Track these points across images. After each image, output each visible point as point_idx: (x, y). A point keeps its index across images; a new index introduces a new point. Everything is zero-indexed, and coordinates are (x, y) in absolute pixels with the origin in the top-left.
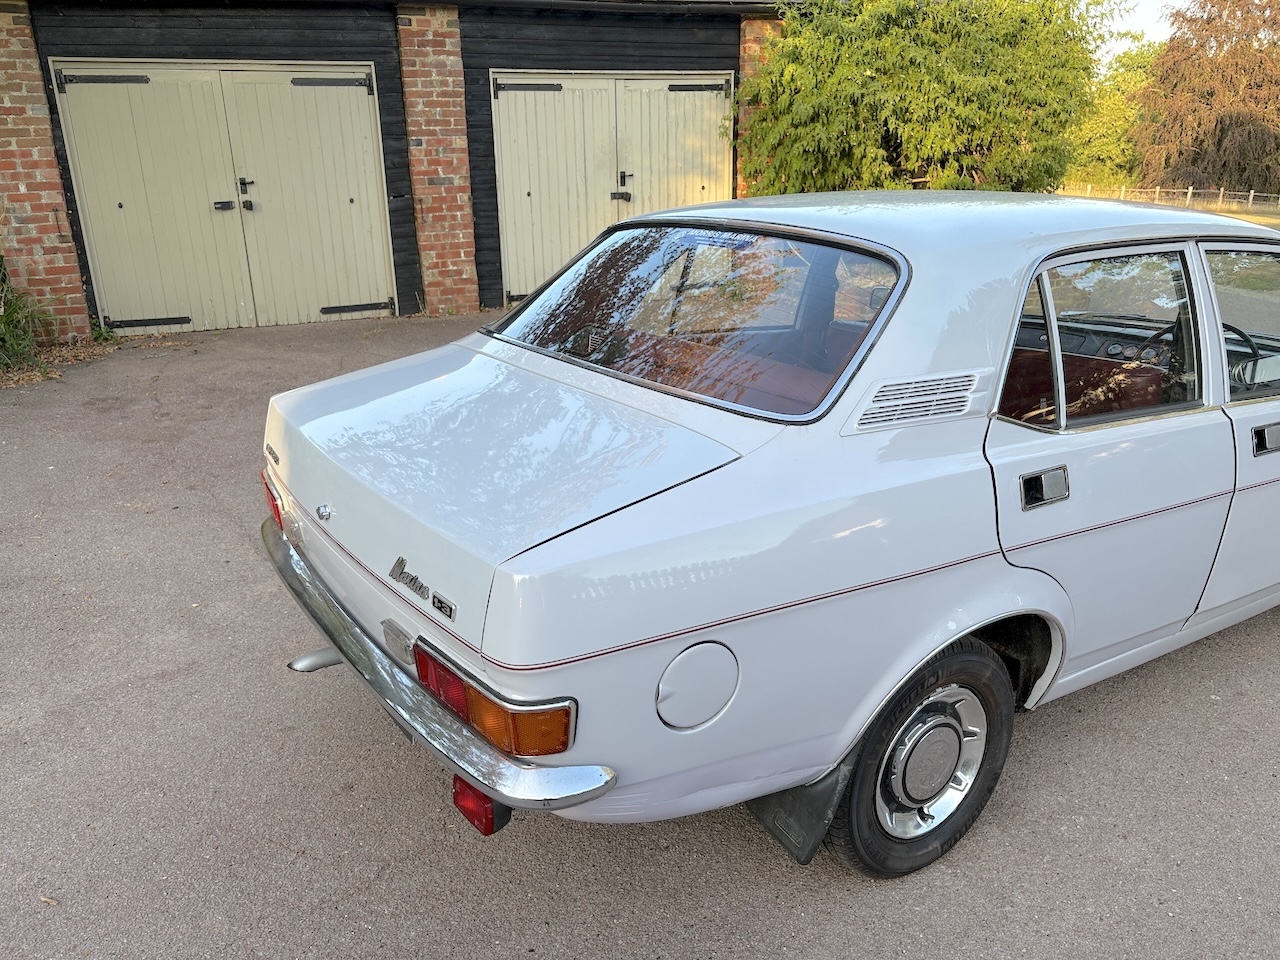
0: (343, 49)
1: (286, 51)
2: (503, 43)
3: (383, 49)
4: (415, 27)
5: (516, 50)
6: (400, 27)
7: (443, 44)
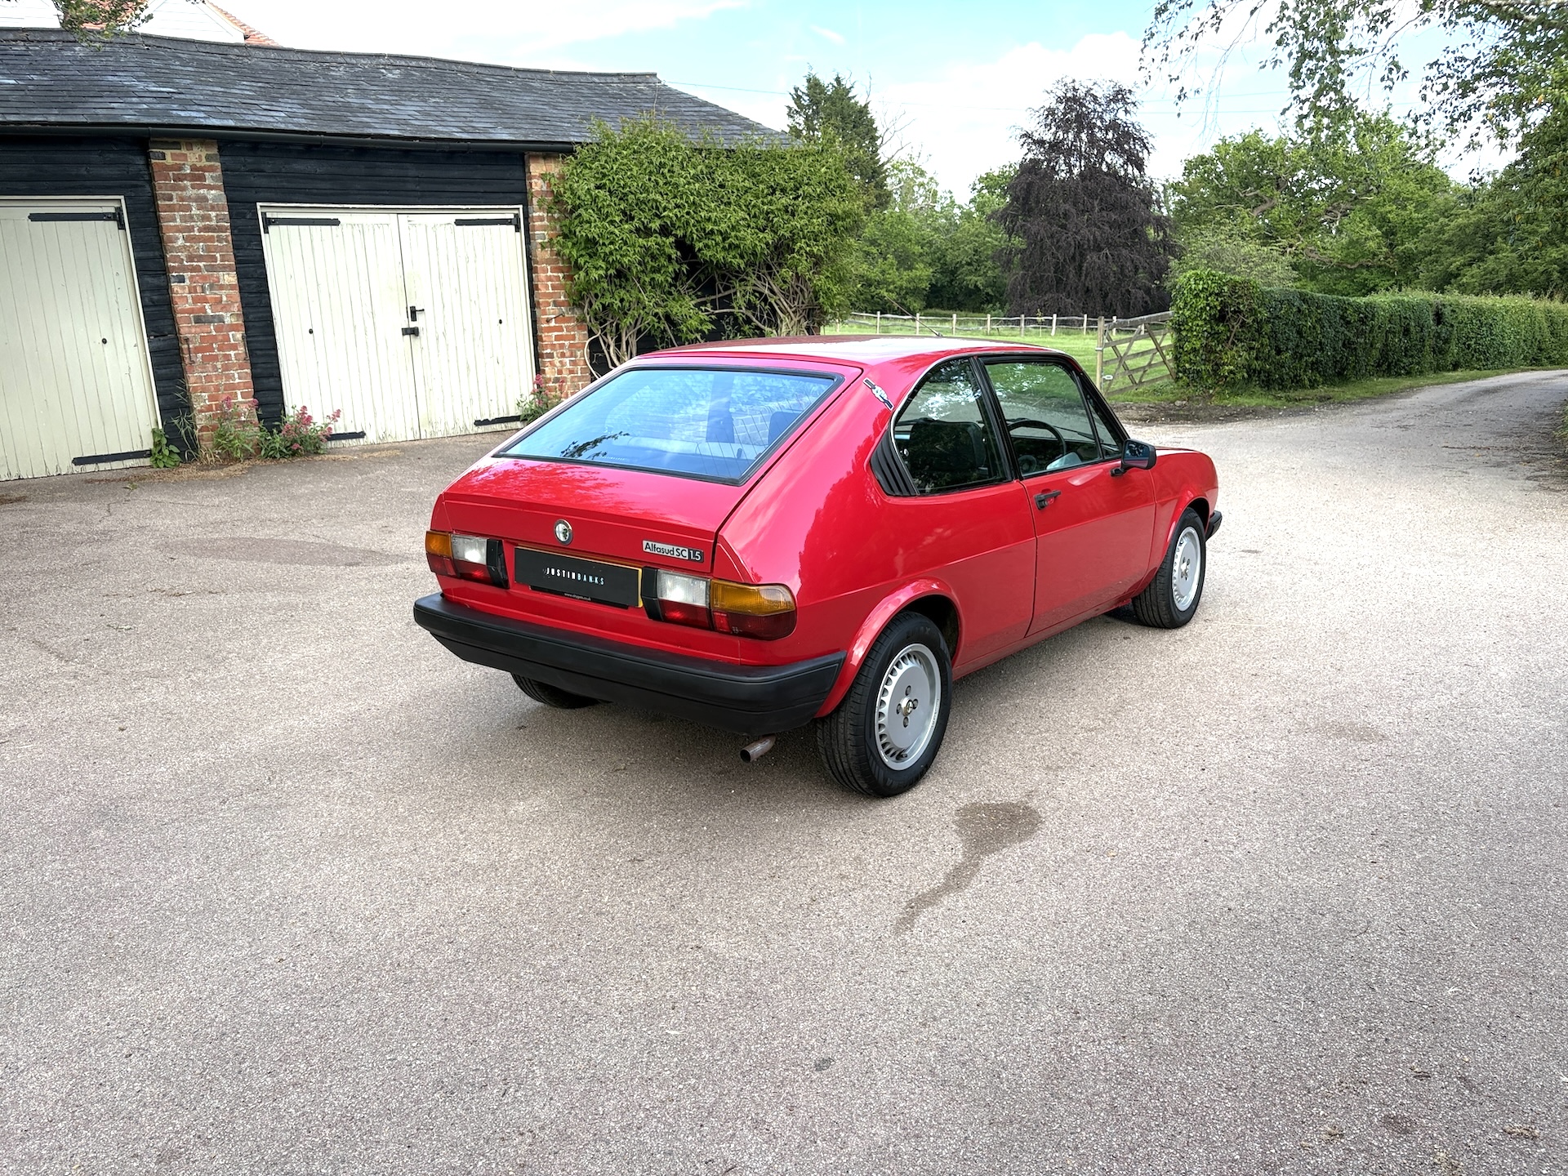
0: (88, 183)
1: (22, 186)
2: (270, 177)
3: (134, 183)
4: (169, 160)
5: (284, 184)
6: (153, 161)
7: (203, 178)
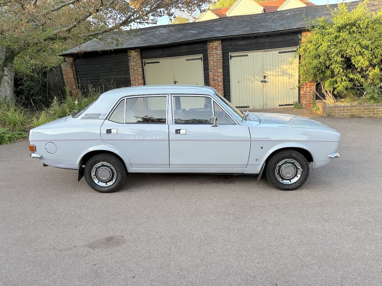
0: (196, 52)
1: (185, 54)
2: (233, 46)
4: (211, 45)
5: (236, 48)
6: (208, 46)
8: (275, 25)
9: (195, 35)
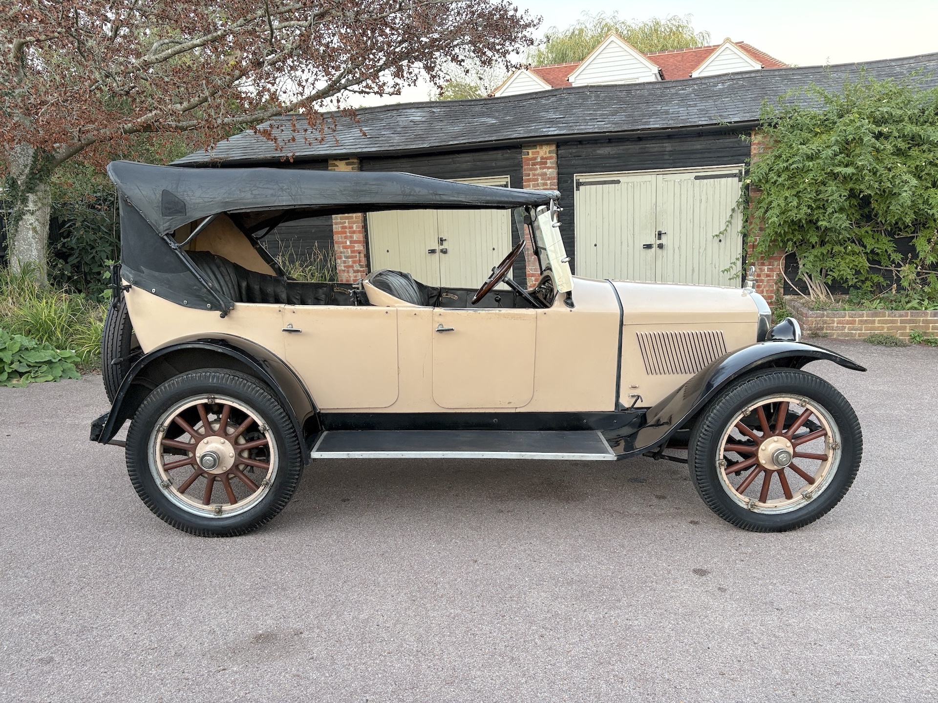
0: (495, 170)
2: (584, 159)
3: (516, 168)
4: (530, 155)
5: (592, 162)
6: (523, 156)
7: (546, 163)
8: (687, 111)
9: (493, 129)
